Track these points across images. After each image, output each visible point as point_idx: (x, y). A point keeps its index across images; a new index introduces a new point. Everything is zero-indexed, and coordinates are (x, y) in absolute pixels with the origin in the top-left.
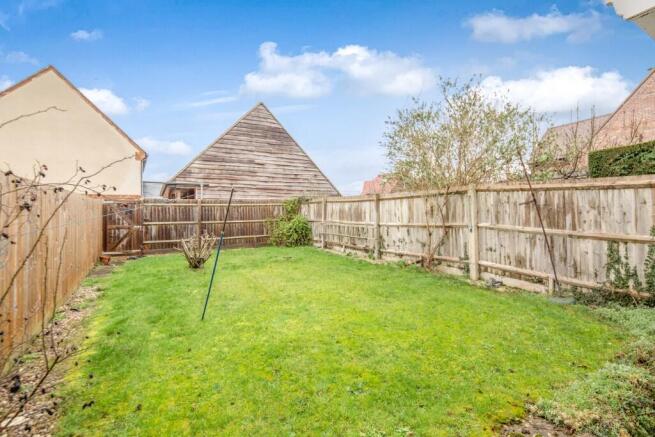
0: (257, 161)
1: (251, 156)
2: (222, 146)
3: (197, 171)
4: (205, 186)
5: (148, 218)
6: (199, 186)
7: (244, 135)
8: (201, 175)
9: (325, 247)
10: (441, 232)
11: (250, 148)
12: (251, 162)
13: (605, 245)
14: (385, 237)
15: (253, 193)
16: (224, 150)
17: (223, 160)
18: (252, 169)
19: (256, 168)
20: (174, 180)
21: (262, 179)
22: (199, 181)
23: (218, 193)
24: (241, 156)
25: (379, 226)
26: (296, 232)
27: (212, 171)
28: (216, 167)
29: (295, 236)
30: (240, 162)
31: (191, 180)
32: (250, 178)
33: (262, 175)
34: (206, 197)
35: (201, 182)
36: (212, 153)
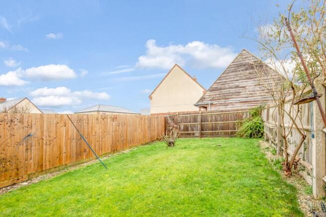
0: (240, 86)
1: (237, 83)
2: (221, 81)
3: (207, 97)
4: (211, 104)
7: (233, 72)
8: (209, 99)
11: (236, 79)
12: (237, 87)
15: (238, 105)
16: (221, 83)
17: (221, 89)
18: (237, 91)
19: (240, 90)
20: (198, 103)
21: (244, 96)
23: (218, 107)
24: (231, 85)
27: (215, 96)
28: (217, 93)
30: (231, 88)
31: (205, 102)
32: (237, 96)
33: (244, 93)
34: (212, 110)
36: (215, 86)
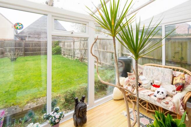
2: (36, 24)
4: (29, 36)
5: (5, 46)
6: (27, 36)
8: (27, 33)
9: (64, 55)
10: (84, 51)
13: (111, 54)
14: (75, 52)
16: (36, 26)
22: (27, 35)
25: (74, 49)
26: (56, 51)
29: (56, 52)
31: (24, 35)
34: (29, 40)
35: (28, 35)
36: (32, 26)
